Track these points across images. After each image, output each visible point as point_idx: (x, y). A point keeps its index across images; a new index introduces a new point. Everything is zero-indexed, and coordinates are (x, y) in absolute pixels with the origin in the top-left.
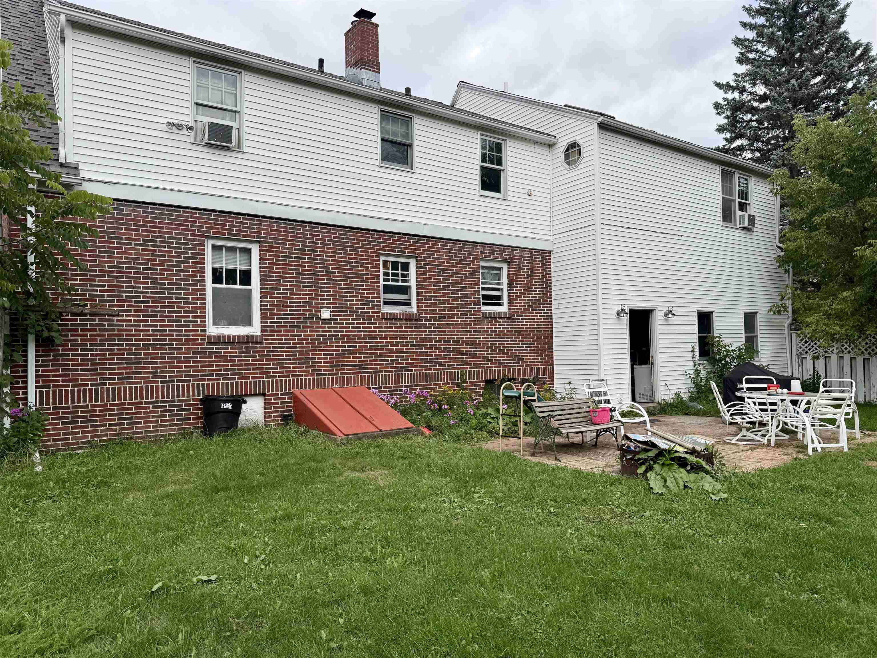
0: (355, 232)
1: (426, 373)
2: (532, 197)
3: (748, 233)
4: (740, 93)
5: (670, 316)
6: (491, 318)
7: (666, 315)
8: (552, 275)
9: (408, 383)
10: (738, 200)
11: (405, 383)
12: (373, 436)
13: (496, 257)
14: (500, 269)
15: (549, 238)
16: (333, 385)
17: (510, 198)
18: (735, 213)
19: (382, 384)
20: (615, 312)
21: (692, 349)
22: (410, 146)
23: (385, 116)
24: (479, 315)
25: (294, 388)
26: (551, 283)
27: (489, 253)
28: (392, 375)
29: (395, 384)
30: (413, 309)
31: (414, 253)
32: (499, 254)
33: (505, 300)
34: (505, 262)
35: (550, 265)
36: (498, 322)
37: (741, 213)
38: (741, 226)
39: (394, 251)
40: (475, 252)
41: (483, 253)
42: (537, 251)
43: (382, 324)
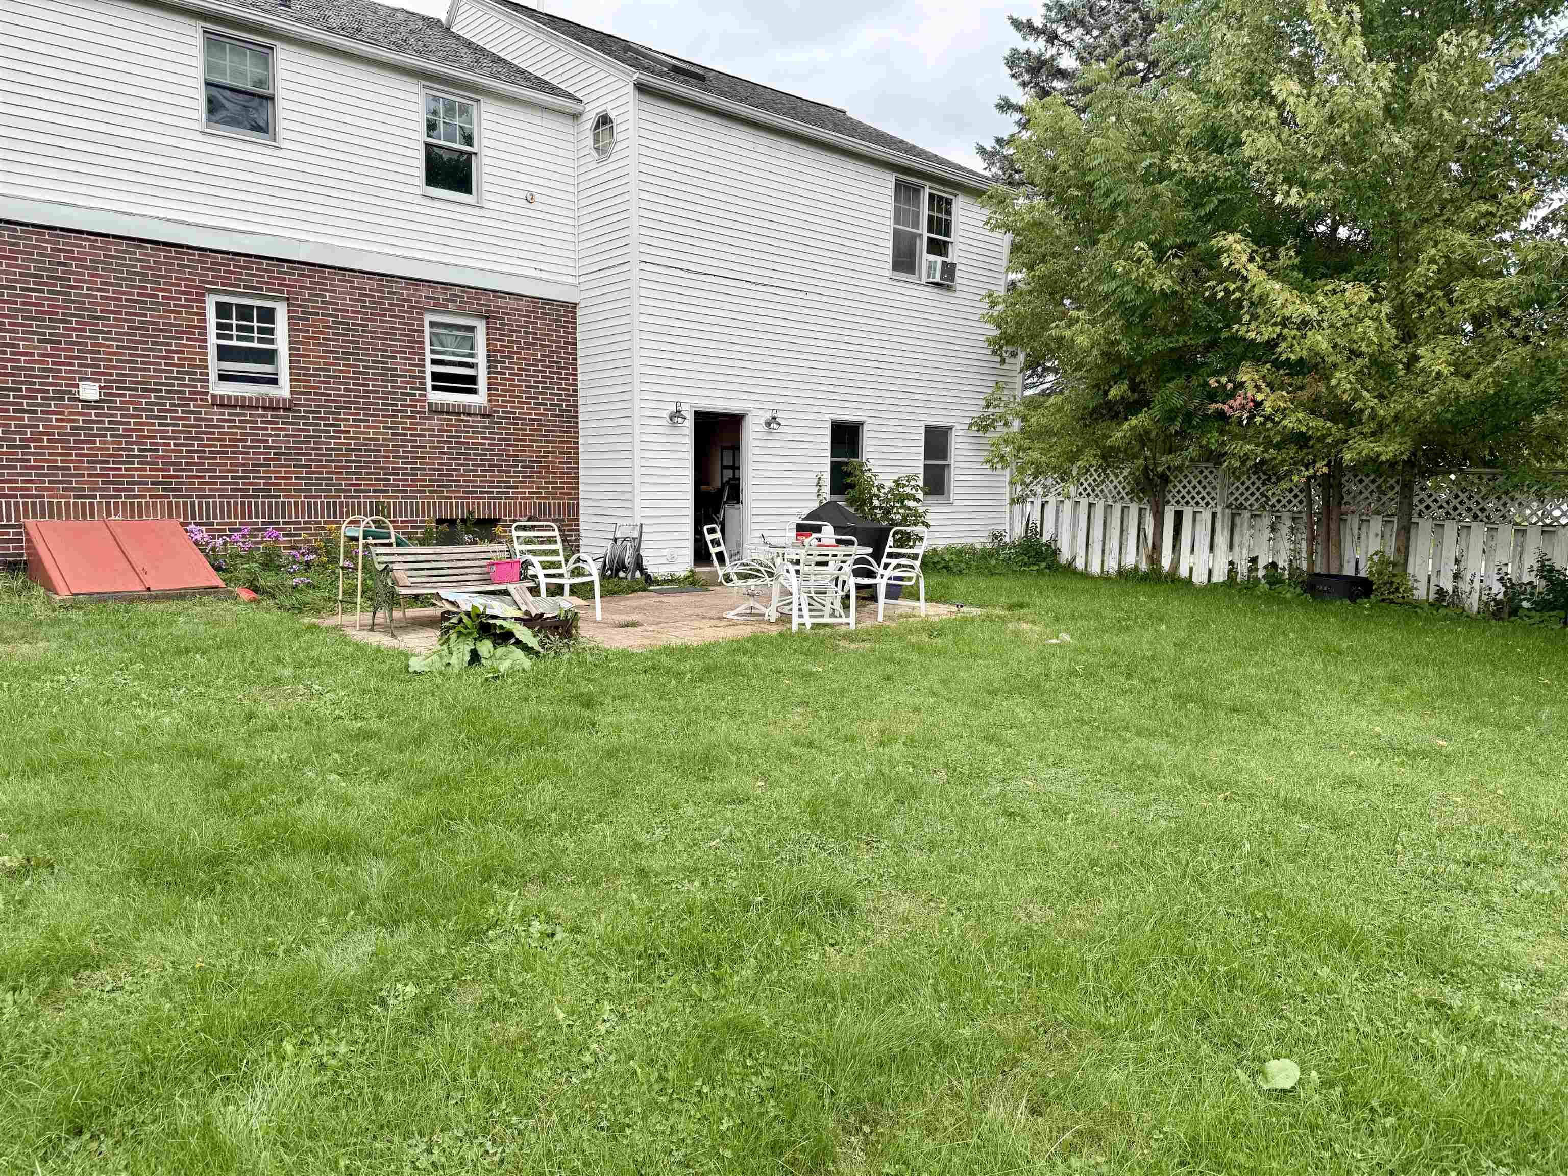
0: (152, 249)
1: (309, 504)
2: (534, 206)
3: (945, 293)
4: (1047, 42)
5: (774, 425)
6: (448, 413)
7: (768, 424)
8: (579, 347)
9: (270, 517)
10: (926, 235)
11: (264, 517)
12: (131, 599)
13: (459, 308)
14: (472, 329)
15: (570, 280)
16: (109, 514)
17: (488, 205)
18: (921, 257)
19: (215, 517)
20: (666, 414)
21: (816, 481)
22: (271, 98)
23: (213, 42)
24: (424, 407)
25: (26, 516)
26: (575, 359)
27: (444, 299)
28: (236, 503)
29: (243, 517)
30: (283, 390)
31: (282, 292)
32: (466, 303)
33: (482, 384)
34: (481, 317)
35: (575, 328)
36: (463, 421)
37: (932, 258)
38: (931, 280)
39: (239, 286)
40: (413, 296)
41: (431, 298)
42: (548, 302)
43: (214, 414)
